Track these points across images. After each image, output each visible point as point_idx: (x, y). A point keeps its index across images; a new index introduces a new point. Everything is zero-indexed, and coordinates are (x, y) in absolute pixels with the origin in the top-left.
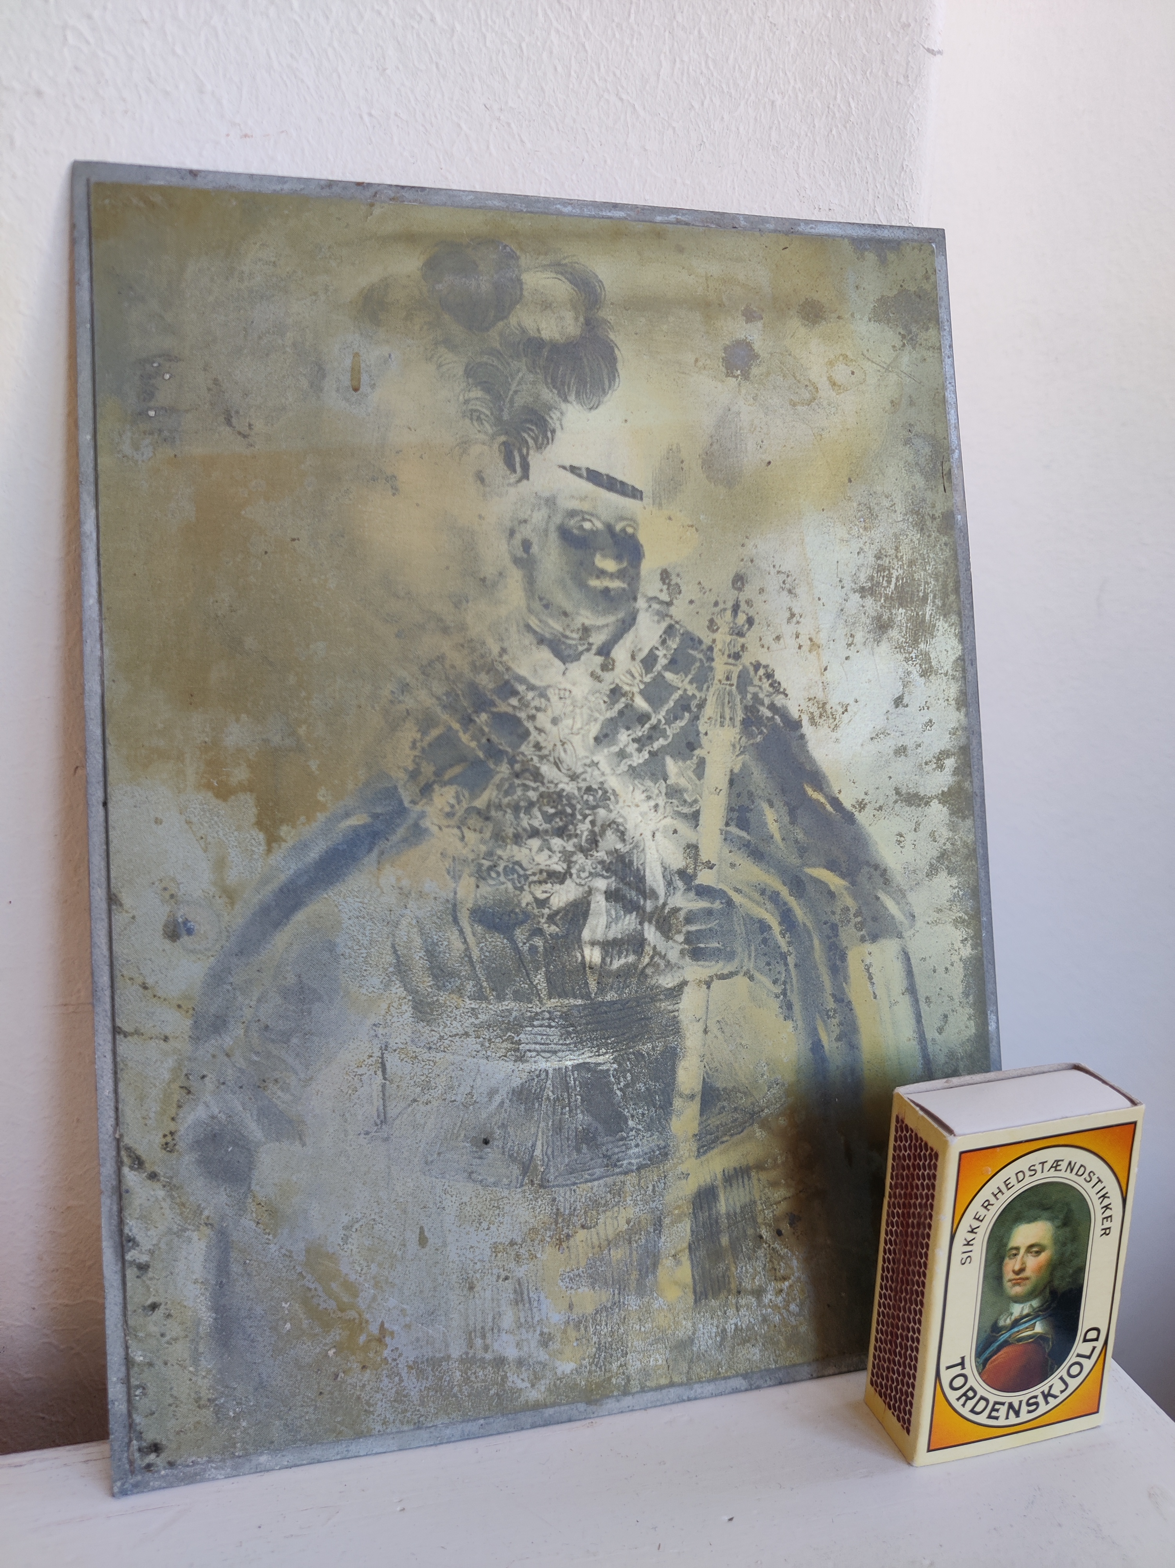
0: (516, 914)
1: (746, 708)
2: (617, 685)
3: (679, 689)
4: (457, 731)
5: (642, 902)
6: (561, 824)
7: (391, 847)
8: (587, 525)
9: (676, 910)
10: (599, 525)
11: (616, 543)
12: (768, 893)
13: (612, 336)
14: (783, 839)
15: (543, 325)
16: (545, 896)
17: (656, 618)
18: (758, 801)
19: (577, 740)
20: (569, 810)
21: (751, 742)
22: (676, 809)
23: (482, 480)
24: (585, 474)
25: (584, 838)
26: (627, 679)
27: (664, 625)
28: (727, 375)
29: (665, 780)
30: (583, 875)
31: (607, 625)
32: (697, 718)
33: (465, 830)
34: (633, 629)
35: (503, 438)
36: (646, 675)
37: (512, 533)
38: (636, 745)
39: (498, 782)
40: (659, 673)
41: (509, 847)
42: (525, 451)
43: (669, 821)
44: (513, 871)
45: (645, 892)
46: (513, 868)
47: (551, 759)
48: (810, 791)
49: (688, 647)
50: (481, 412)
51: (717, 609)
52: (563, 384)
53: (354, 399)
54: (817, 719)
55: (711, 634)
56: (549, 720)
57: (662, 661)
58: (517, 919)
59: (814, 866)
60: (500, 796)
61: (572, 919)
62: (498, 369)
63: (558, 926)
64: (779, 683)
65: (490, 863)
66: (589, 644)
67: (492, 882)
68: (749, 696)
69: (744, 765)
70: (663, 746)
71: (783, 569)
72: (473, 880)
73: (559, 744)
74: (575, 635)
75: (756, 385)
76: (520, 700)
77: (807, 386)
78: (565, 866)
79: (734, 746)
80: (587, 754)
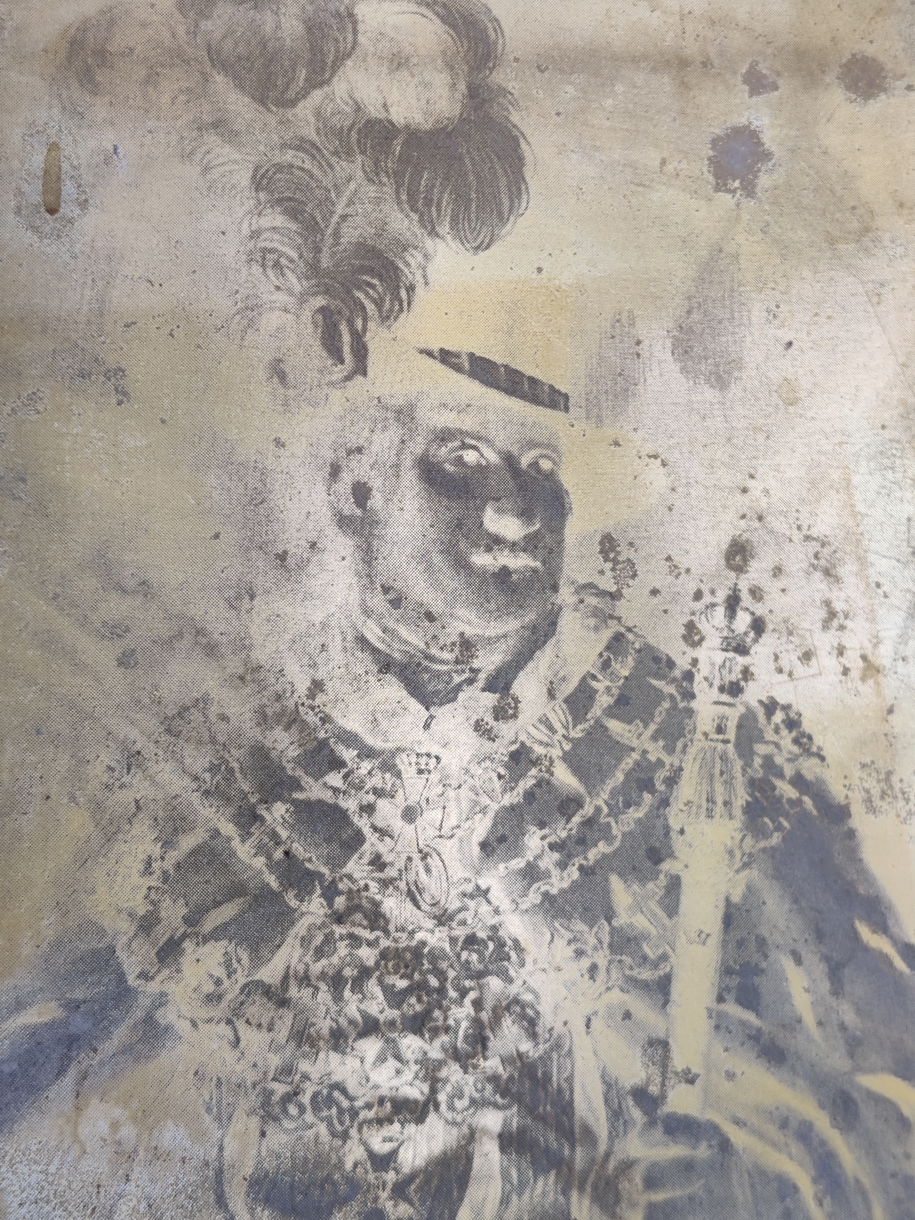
0: (334, 1184)
1: (753, 784)
2: (523, 744)
3: (633, 749)
4: (229, 839)
5: (567, 1152)
6: (418, 1008)
7: (102, 1063)
8: (470, 457)
9: (627, 1165)
10: (492, 457)
11: (522, 488)
12: (793, 1124)
13: (515, 118)
14: (820, 1023)
15: (393, 97)
16: (387, 1147)
17: (592, 622)
18: (774, 954)
19: (448, 848)
20: (434, 982)
21: (762, 844)
22: (628, 972)
23: (282, 377)
24: (467, 366)
25: (461, 1033)
26: (542, 734)
27: (606, 635)
28: (717, 189)
29: (609, 920)
30: (459, 1104)
31: (505, 636)
32: (665, 803)
33: (241, 1025)
34: (552, 641)
35: (320, 301)
36: (574, 727)
37: (335, 471)
38: (556, 856)
39: (303, 932)
40: (598, 721)
41: (322, 1055)
42: (359, 324)
43: (616, 996)
44: (330, 1101)
45: (572, 1133)
46: (330, 1094)
47: (402, 885)
48: (865, 932)
49: (649, 674)
50: (282, 254)
51: (699, 606)
52: (428, 202)
53: (47, 229)
54: (877, 802)
55: (689, 650)
56: (399, 812)
57: (604, 700)
58: (336, 1192)
59: (872, 1070)
60: (308, 959)
61: (438, 1189)
62: (311, 176)
63: (411, 1204)
64: (810, 738)
65: (288, 1088)
66: (472, 670)
67: (288, 1124)
68: (758, 761)
69: (750, 889)
70: (605, 856)
71: (814, 532)
72: (254, 1123)
73: (416, 857)
74: (446, 655)
75: (767, 207)
76: (346, 777)
77: (854, 208)
78: (426, 1088)
79: (731, 853)
80: (467, 875)
